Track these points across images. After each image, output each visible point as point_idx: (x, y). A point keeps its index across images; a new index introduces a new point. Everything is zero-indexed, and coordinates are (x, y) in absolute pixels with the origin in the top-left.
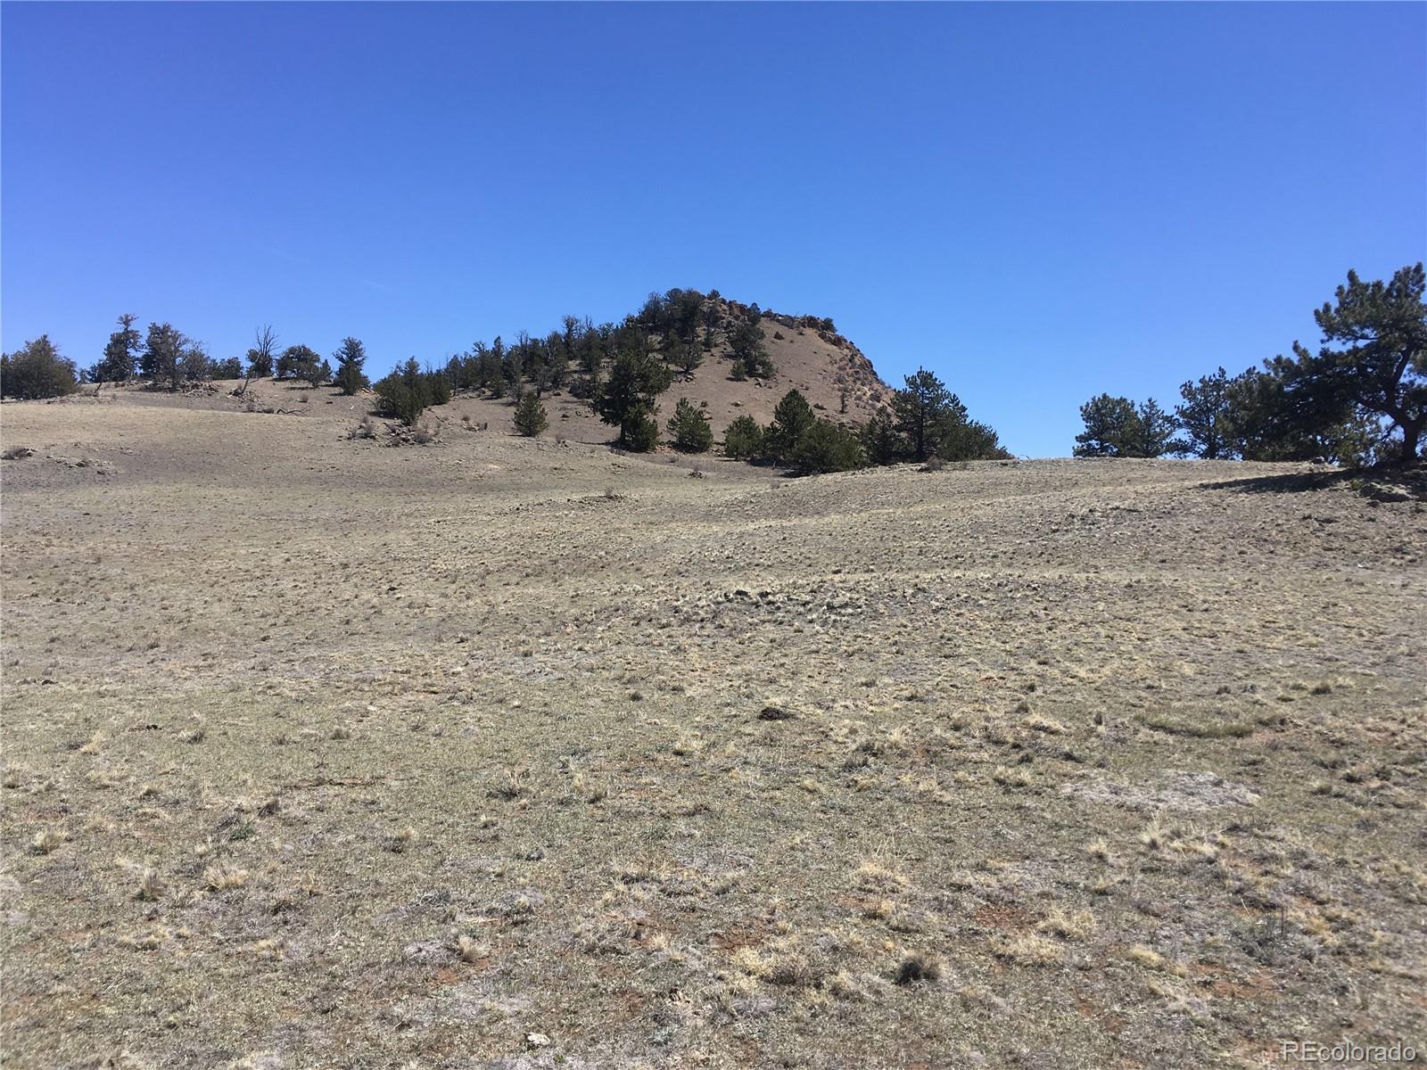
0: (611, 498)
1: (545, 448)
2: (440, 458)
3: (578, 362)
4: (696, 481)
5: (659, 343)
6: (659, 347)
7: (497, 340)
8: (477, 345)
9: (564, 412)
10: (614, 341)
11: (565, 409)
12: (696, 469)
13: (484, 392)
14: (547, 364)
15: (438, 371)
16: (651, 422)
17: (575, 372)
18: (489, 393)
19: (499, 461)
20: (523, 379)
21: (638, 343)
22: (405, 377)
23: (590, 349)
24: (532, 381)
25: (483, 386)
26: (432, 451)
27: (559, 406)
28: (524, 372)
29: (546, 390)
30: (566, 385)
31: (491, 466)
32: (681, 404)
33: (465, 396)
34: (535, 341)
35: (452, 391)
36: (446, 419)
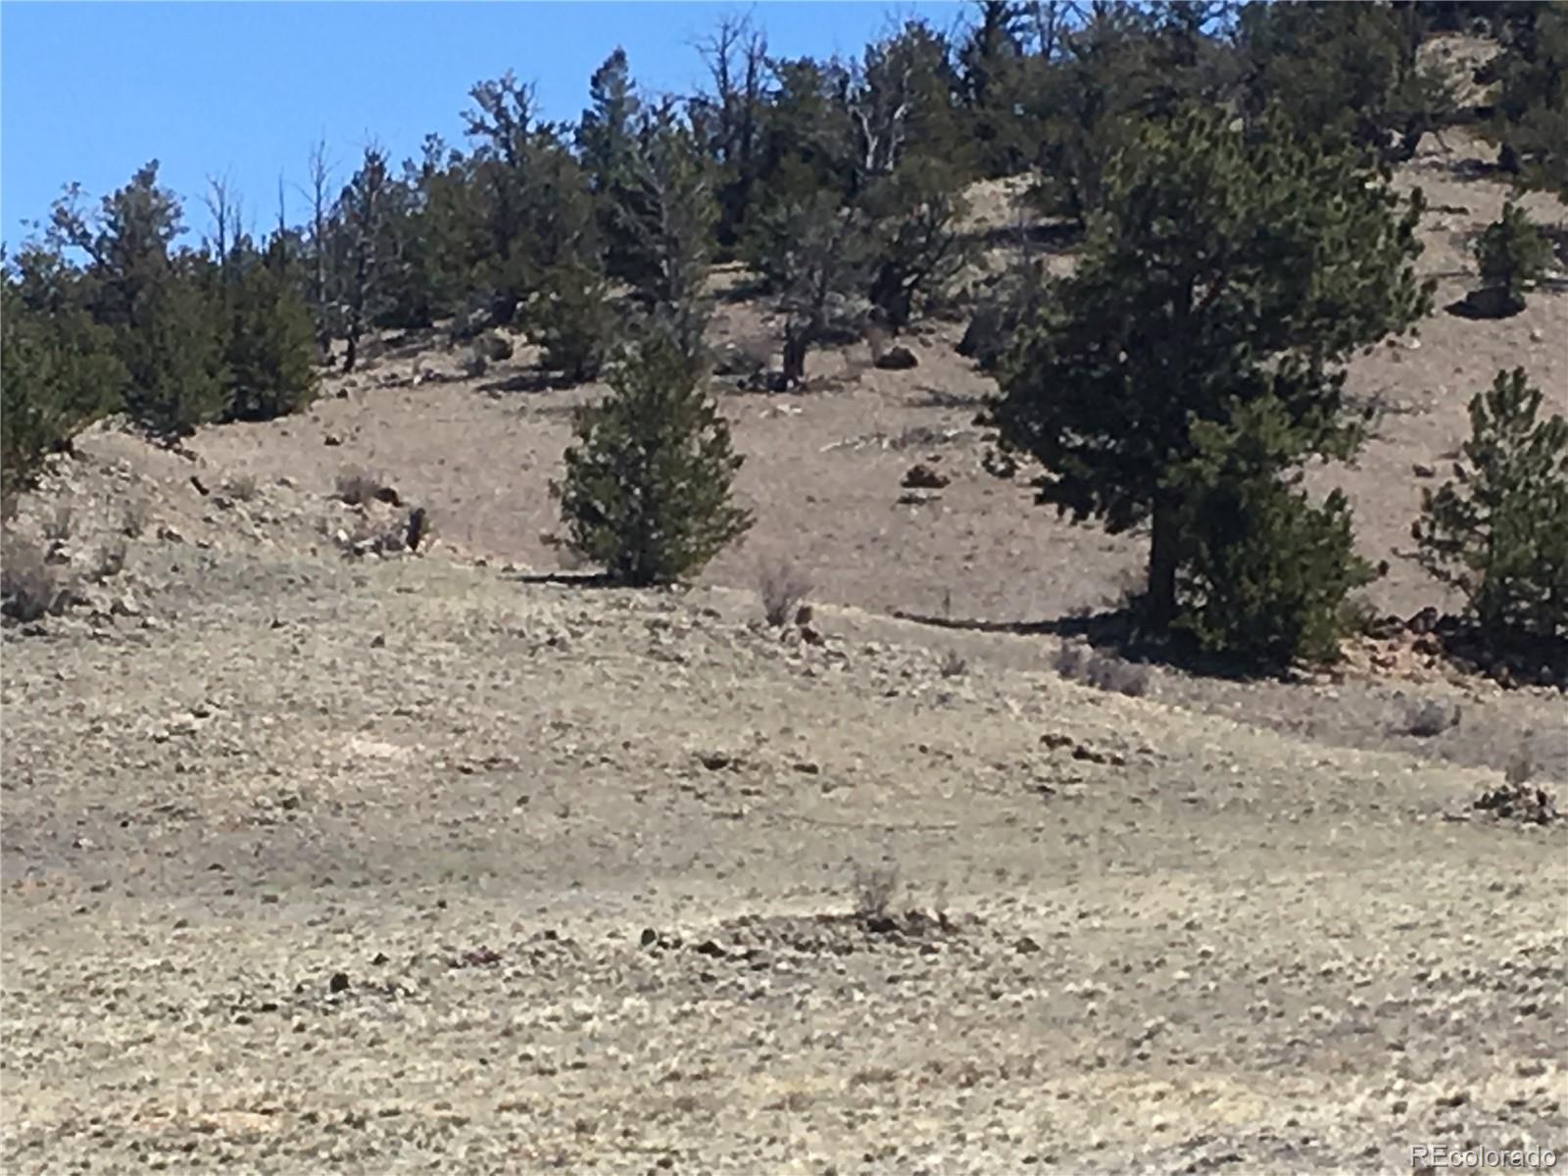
0: (884, 926)
1: (693, 648)
2: (95, 703)
3: (1023, 183)
4: (1510, 840)
5: (1482, 77)
6: (1480, 96)
7: (609, 74)
8: (486, 95)
9: (921, 458)
10: (1231, 66)
11: (927, 438)
12: (1520, 772)
13: (503, 351)
14: (851, 193)
15: (284, 239)
16: (1317, 502)
17: (996, 237)
18: (525, 353)
19: (408, 719)
20: (721, 279)
21: (1363, 76)
22: (97, 270)
23: (1089, 112)
24: (765, 290)
25: (503, 314)
26: (74, 662)
27: (898, 421)
28: (726, 241)
29: (839, 336)
30: (941, 309)
31: (360, 745)
32: (1499, 402)
33: (403, 369)
34: (800, 74)
35: (339, 346)
36: (244, 492)
